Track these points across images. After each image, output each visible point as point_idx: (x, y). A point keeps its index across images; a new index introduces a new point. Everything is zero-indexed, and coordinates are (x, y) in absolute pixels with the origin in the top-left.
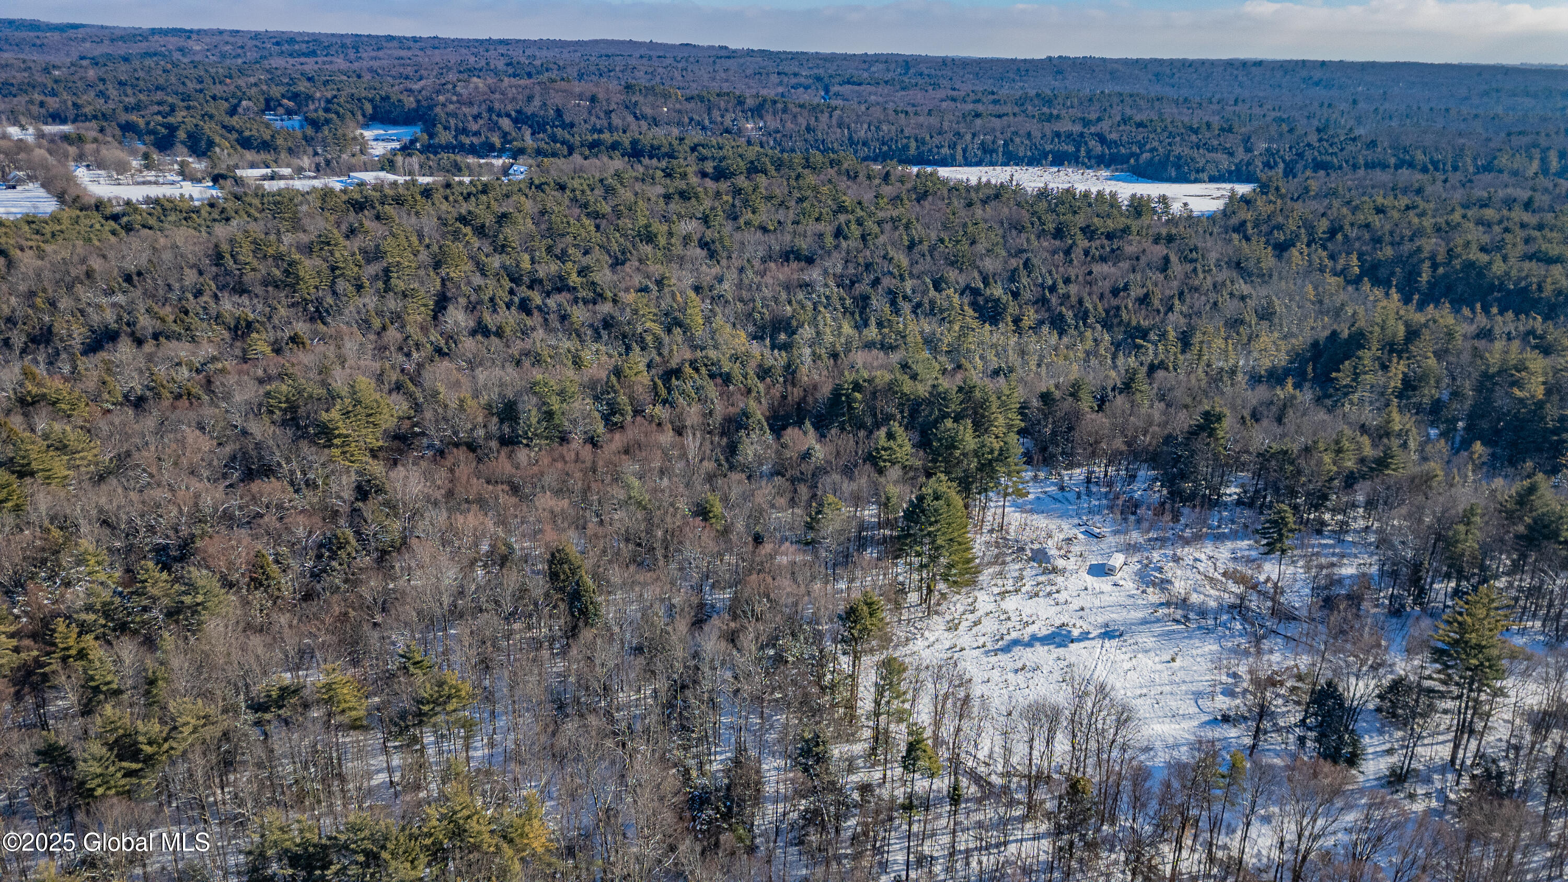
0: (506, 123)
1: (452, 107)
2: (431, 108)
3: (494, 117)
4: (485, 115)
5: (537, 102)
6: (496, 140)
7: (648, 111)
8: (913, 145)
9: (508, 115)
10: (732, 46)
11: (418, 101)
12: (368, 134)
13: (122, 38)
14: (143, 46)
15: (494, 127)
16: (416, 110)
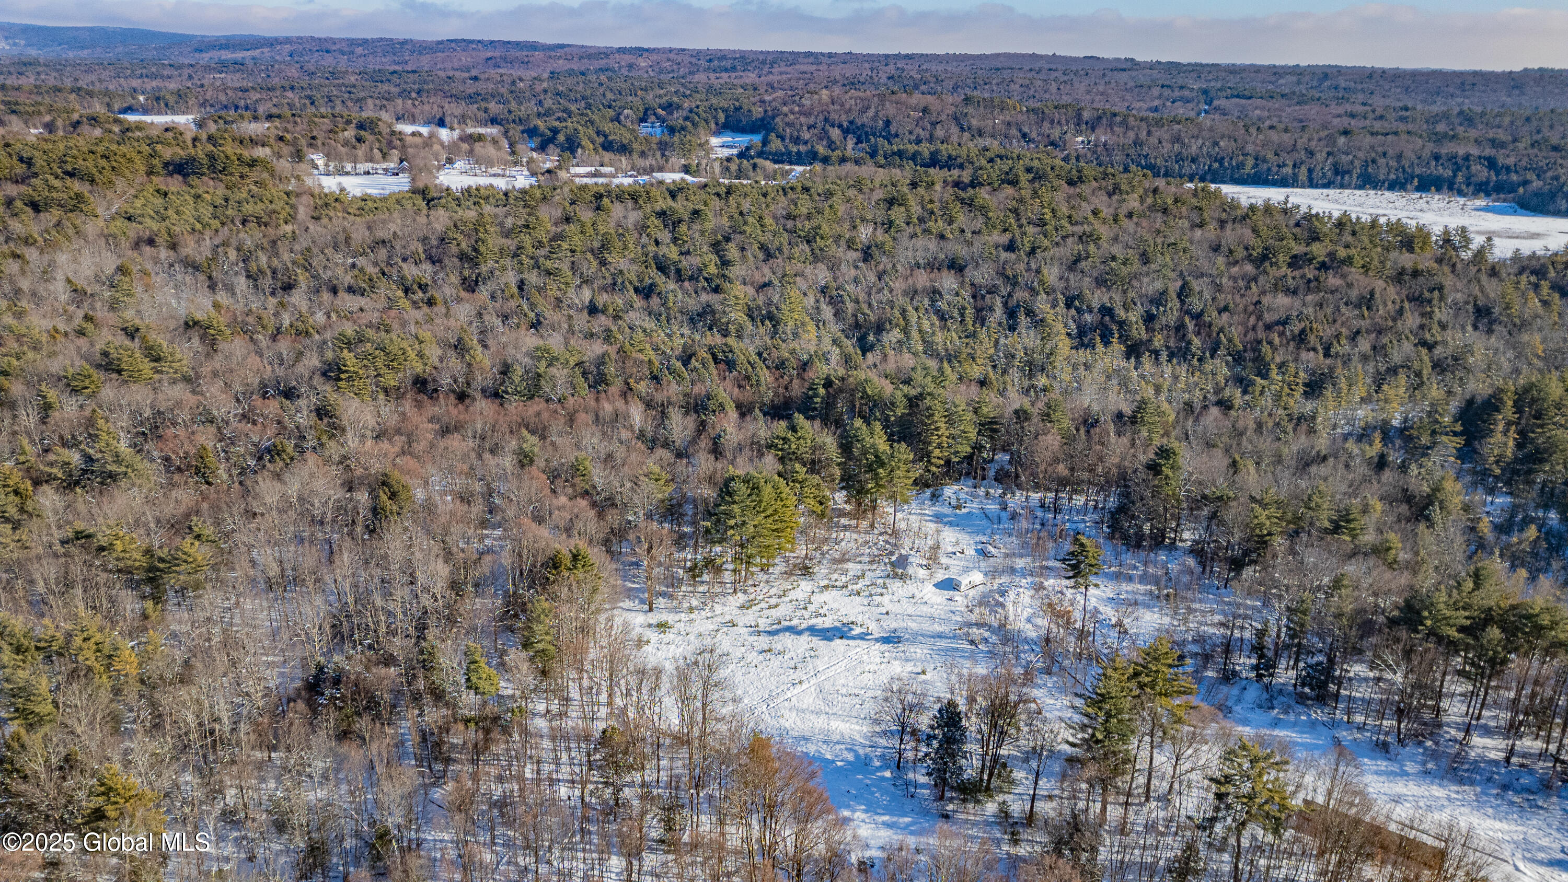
0: (835, 133)
1: (792, 117)
2: (773, 118)
3: (827, 127)
4: (820, 125)
5: (871, 113)
6: (821, 149)
7: (974, 122)
8: (1250, 162)
9: (840, 126)
10: (1139, 59)
11: (766, 111)
12: (714, 141)
13: (590, 57)
14: (602, 63)
15: (824, 135)
16: (762, 119)
